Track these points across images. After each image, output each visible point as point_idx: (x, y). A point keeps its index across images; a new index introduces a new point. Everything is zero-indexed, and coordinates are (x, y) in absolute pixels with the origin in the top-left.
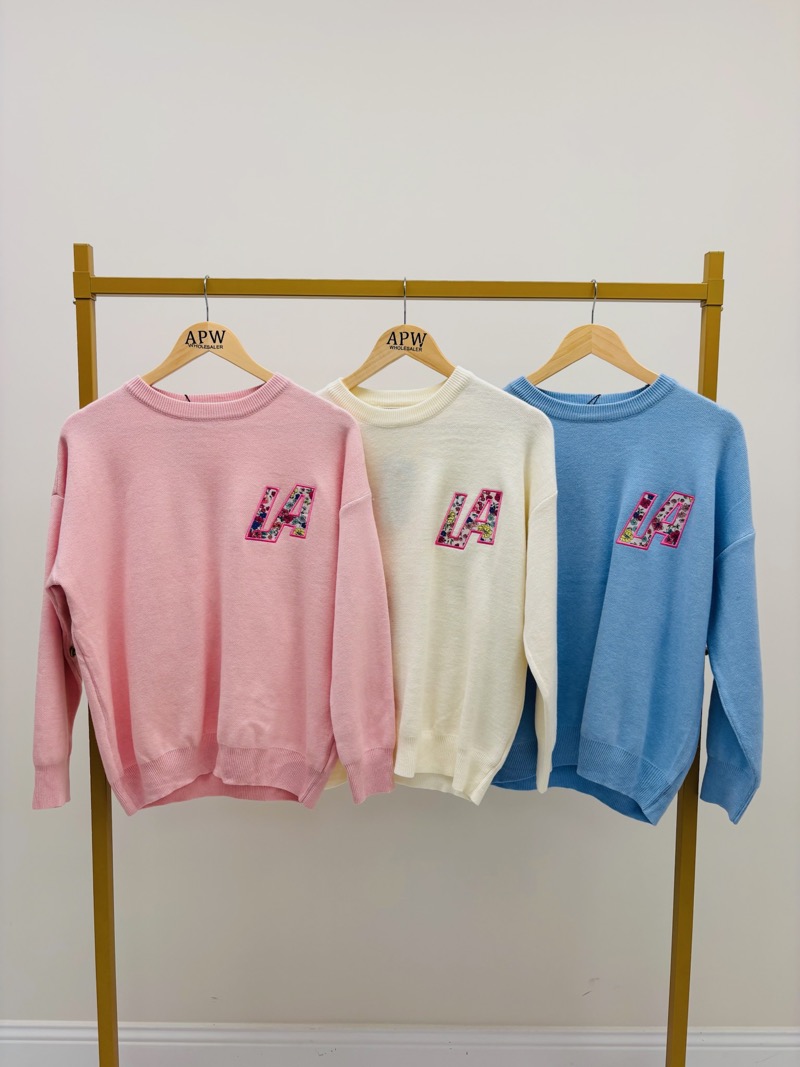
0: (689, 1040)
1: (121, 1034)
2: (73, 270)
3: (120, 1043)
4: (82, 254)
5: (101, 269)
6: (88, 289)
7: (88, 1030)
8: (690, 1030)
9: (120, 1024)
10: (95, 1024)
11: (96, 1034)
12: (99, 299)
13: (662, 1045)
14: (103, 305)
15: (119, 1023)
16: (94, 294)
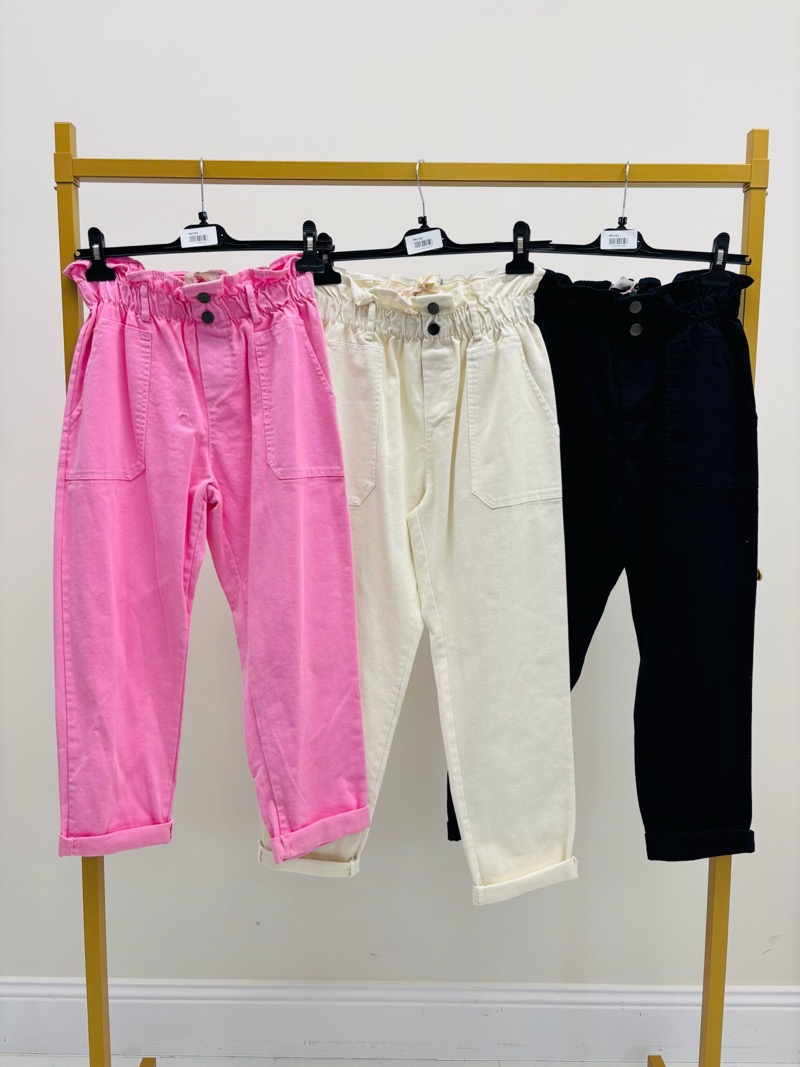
0: (727, 999)
1: (111, 992)
2: (53, 150)
3: (110, 1001)
4: (64, 134)
5: (86, 149)
6: (72, 173)
7: (76, 985)
8: (728, 988)
9: (111, 981)
10: (83, 980)
12: (82, 184)
13: (698, 1005)
14: (87, 191)
15: (109, 979)
16: (77, 178)
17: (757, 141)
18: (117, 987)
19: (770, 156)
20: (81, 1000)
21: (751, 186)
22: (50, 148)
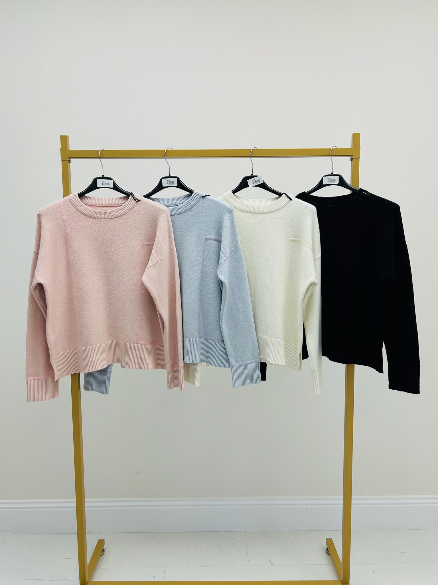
1: (86, 504)
3: (86, 509)
4: (64, 140)
5: (73, 146)
6: (68, 156)
11: (75, 505)
12: (72, 160)
16: (70, 158)
17: (356, 138)
18: (89, 503)
19: (361, 145)
20: (73, 509)
21: (353, 157)
22: (60, 147)
